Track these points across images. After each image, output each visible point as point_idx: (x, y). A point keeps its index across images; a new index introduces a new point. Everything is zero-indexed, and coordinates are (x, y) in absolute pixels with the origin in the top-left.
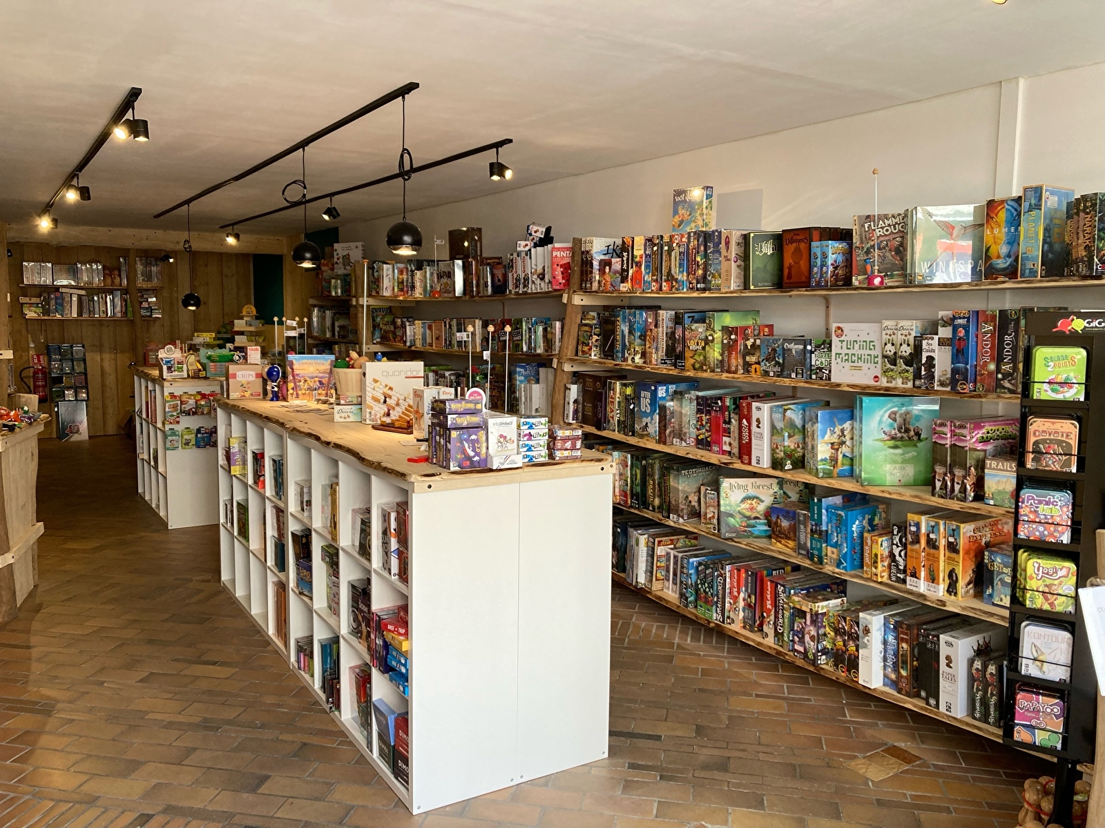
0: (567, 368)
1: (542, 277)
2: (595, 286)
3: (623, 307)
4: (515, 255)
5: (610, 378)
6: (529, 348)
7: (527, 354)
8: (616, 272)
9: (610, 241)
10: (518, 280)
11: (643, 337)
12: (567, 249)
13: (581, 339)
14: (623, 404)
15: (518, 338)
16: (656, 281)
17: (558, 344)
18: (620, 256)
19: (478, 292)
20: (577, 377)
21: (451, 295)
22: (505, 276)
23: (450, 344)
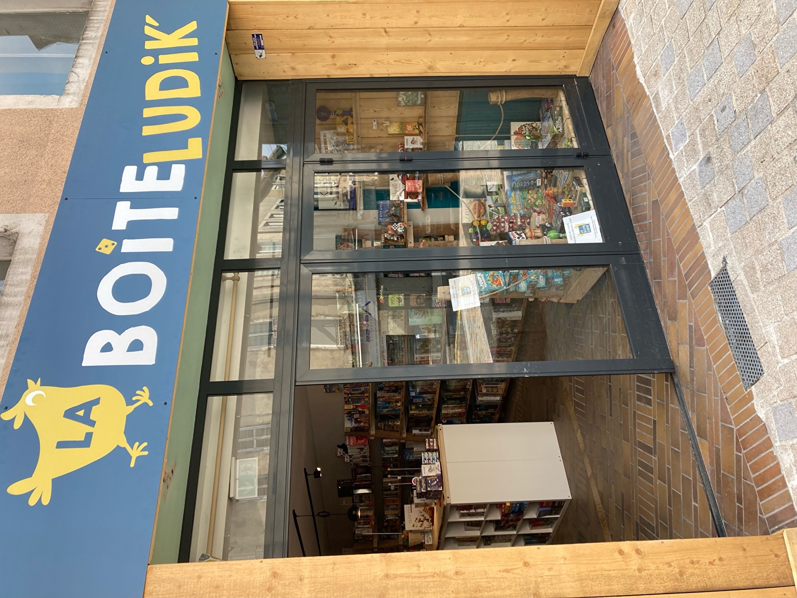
0: (405, 435)
1: (362, 449)
2: (367, 425)
3: (376, 411)
4: (351, 463)
5: (408, 415)
6: (396, 453)
7: (399, 455)
8: (360, 416)
9: (346, 419)
10: (363, 461)
11: (389, 403)
12: (349, 438)
13: (391, 429)
14: (420, 409)
15: (392, 459)
16: (364, 399)
17: (394, 440)
18: (353, 414)
19: (369, 481)
20: (409, 430)
21: (371, 495)
22: (361, 467)
23: (396, 494)
